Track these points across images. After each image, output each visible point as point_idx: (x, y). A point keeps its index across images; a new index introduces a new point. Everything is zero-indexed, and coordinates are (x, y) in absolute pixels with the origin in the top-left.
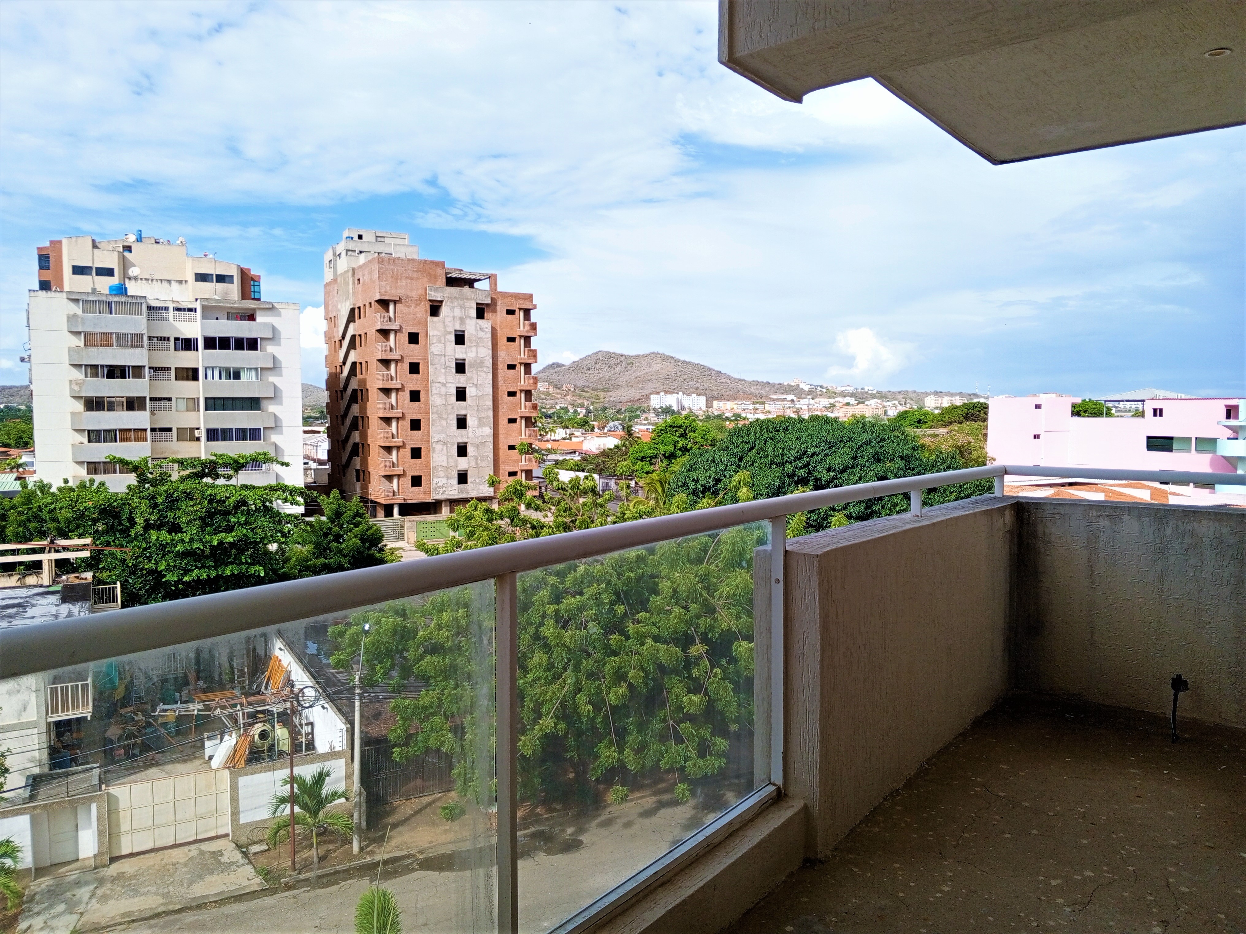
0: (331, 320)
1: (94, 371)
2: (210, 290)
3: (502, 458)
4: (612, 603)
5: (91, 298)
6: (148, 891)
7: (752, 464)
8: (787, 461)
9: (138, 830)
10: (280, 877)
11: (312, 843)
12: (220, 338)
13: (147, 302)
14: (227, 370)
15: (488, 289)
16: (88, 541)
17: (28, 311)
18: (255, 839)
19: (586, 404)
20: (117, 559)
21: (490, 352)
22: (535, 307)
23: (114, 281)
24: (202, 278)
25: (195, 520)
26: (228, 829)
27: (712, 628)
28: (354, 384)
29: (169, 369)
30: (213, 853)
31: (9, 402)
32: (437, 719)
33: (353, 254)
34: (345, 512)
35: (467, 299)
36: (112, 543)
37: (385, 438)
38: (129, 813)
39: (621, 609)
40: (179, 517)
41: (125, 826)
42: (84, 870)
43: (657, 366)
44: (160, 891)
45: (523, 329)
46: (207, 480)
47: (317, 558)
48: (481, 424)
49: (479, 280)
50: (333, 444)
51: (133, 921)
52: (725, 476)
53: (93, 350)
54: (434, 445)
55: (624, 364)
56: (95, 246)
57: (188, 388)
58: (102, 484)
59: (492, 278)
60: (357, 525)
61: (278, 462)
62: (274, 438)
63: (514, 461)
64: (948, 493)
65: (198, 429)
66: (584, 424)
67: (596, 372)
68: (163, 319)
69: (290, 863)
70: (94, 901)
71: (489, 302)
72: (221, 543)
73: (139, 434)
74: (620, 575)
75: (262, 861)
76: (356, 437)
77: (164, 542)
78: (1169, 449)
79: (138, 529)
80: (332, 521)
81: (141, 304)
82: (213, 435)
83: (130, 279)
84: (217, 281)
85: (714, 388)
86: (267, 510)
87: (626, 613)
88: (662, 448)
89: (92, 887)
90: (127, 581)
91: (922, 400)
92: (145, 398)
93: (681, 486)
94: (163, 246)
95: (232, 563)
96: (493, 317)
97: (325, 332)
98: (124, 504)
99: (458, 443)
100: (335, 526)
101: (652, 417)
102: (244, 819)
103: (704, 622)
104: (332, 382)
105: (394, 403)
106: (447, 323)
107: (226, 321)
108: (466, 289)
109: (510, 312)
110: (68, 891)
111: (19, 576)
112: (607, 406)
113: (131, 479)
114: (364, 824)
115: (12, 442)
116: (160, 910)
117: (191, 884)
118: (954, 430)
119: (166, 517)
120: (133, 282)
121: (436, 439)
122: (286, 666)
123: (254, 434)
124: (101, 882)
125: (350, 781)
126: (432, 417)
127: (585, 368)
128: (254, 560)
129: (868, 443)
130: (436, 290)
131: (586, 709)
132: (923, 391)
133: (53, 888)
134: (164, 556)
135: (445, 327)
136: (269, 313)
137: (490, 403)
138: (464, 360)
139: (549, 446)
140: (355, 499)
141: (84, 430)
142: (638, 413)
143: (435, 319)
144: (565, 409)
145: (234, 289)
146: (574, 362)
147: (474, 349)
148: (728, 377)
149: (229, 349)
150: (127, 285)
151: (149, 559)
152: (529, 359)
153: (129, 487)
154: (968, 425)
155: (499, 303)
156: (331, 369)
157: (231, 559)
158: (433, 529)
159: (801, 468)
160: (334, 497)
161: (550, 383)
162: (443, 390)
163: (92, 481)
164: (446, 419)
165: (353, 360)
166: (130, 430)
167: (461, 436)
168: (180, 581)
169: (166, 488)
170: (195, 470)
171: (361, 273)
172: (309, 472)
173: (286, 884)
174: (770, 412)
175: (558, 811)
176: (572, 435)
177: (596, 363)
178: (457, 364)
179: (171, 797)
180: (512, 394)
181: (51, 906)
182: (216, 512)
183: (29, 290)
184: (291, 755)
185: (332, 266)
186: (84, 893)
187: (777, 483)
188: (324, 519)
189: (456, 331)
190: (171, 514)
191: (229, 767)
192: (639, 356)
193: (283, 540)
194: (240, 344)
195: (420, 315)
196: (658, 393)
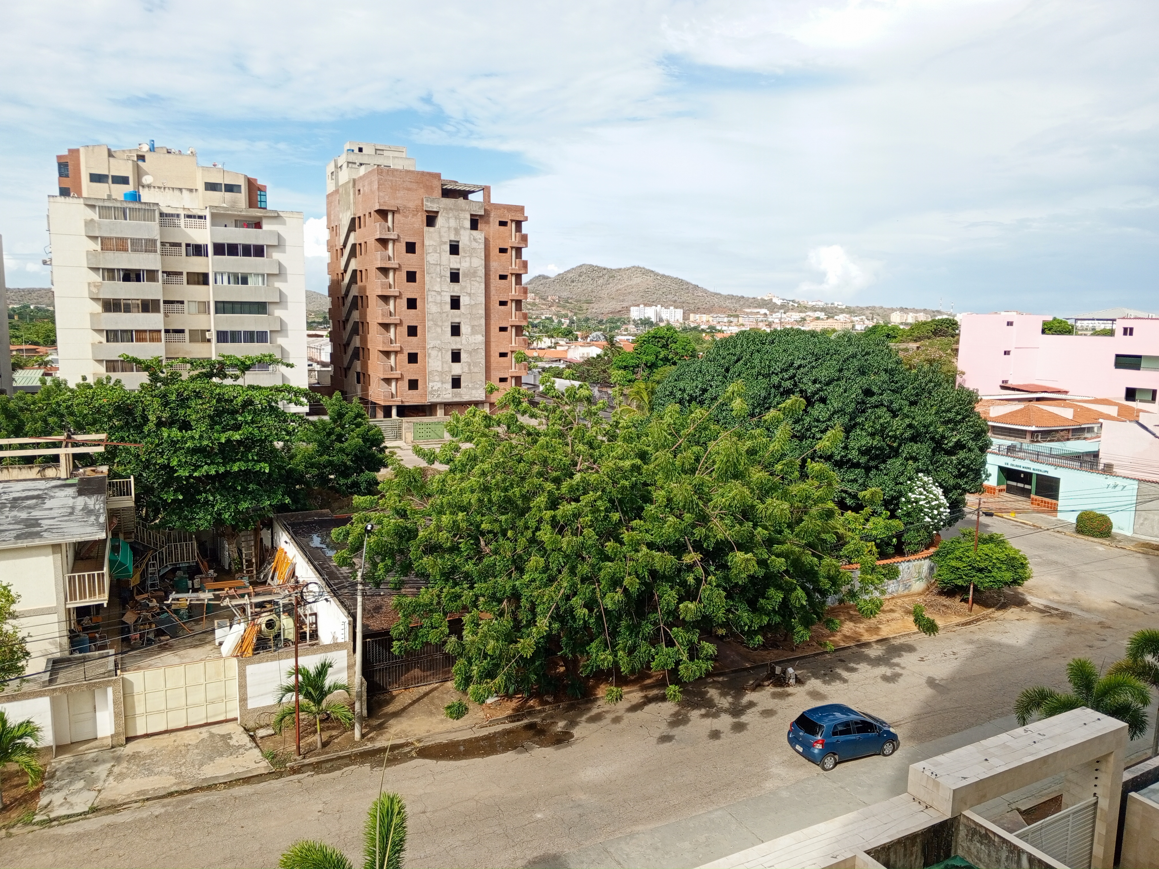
0: (333, 229)
1: (111, 274)
2: (219, 198)
3: (493, 365)
4: (607, 510)
5: (107, 204)
6: (162, 770)
7: (739, 375)
8: (773, 373)
9: (152, 713)
10: (285, 761)
11: (316, 729)
12: (229, 245)
13: (159, 209)
14: (236, 275)
15: (482, 200)
16: (103, 436)
17: (48, 216)
18: (262, 723)
19: (570, 314)
20: (131, 454)
21: (483, 262)
22: (526, 219)
23: (129, 188)
24: (211, 187)
25: (204, 418)
26: (237, 714)
27: (707, 537)
28: (354, 291)
29: (181, 273)
30: (223, 736)
31: (38, 303)
32: (436, 616)
33: (354, 166)
34: (347, 413)
35: (462, 210)
36: (126, 439)
37: (384, 343)
38: (143, 696)
39: (616, 516)
40: (189, 415)
41: (139, 709)
42: (102, 749)
43: (637, 280)
44: (173, 771)
45: (514, 240)
46: (215, 380)
47: (321, 455)
48: (474, 332)
49: (473, 192)
50: (334, 347)
51: (148, 799)
52: (711, 386)
53: (110, 255)
54: (430, 351)
55: (606, 277)
56: (110, 154)
57: (199, 292)
58: (118, 381)
59: (486, 190)
60: (358, 425)
61: (283, 364)
62: (280, 341)
63: (505, 368)
64: (928, 406)
65: (209, 331)
66: (568, 334)
67: (580, 284)
68: (175, 226)
69: (295, 748)
70: (111, 778)
71: (483, 213)
72: (229, 441)
73: (153, 335)
74: (615, 483)
75: (269, 746)
76: (357, 341)
77: (175, 439)
78: (1137, 367)
79: (151, 425)
80: (334, 421)
81: (154, 210)
82: (223, 337)
83: (143, 186)
84: (226, 191)
85: (691, 302)
86: (273, 410)
87: (620, 520)
88: (645, 358)
89: (109, 765)
90: (141, 475)
91: (888, 316)
92: (159, 300)
93: (668, 395)
94: (175, 156)
95: (239, 460)
96: (486, 228)
97: (328, 241)
98: (137, 402)
99: (452, 350)
100: (338, 426)
101: (632, 328)
102: (251, 705)
103: (699, 532)
104: (334, 288)
105: (392, 310)
106: (442, 233)
107: (234, 229)
108: (461, 200)
109: (503, 224)
110: (87, 768)
111: (39, 469)
112: (589, 317)
113: (144, 378)
114: (365, 712)
115: (41, 341)
116: (173, 789)
117: (202, 765)
118: (925, 345)
119: (177, 414)
120: (146, 189)
121: (431, 346)
122: (291, 558)
123: (261, 337)
124: (118, 759)
125: (352, 671)
126: (428, 324)
127: (570, 281)
128: (260, 457)
129: (854, 356)
130: (432, 201)
131: (582, 612)
132: (890, 307)
133: (72, 765)
134: (175, 452)
135: (440, 237)
136: (274, 221)
137: (482, 312)
138: (459, 269)
139: (535, 354)
140: (355, 400)
141: (102, 330)
142: (619, 324)
143: (431, 229)
144: (550, 319)
145: (242, 198)
146: (559, 275)
147: (468, 259)
148: (705, 291)
149: (237, 255)
150: (141, 193)
151: (162, 454)
152: (519, 270)
153: (142, 386)
154: (937, 341)
155: (492, 215)
156: (332, 276)
157: (239, 456)
158: (428, 430)
159: (787, 380)
160: (336, 398)
161: (536, 294)
162: (439, 298)
163: (109, 379)
164: (441, 327)
165: (354, 268)
166: (145, 331)
167: (455, 343)
168: (191, 476)
169: (176, 386)
170: (204, 370)
171: (361, 184)
172: (313, 373)
173: (292, 768)
174: (743, 325)
175: (550, 703)
176: (557, 343)
177: (580, 276)
178: (451, 273)
179: (182, 683)
180: (503, 303)
181: (71, 783)
182: (224, 411)
183: (49, 196)
184: (296, 643)
185: (334, 177)
186: (101, 770)
187: (763, 394)
188: (326, 418)
189: (450, 241)
190: (182, 412)
191: (237, 656)
192: (620, 269)
193: (287, 438)
194: (247, 251)
195: (416, 226)
196: (638, 305)
